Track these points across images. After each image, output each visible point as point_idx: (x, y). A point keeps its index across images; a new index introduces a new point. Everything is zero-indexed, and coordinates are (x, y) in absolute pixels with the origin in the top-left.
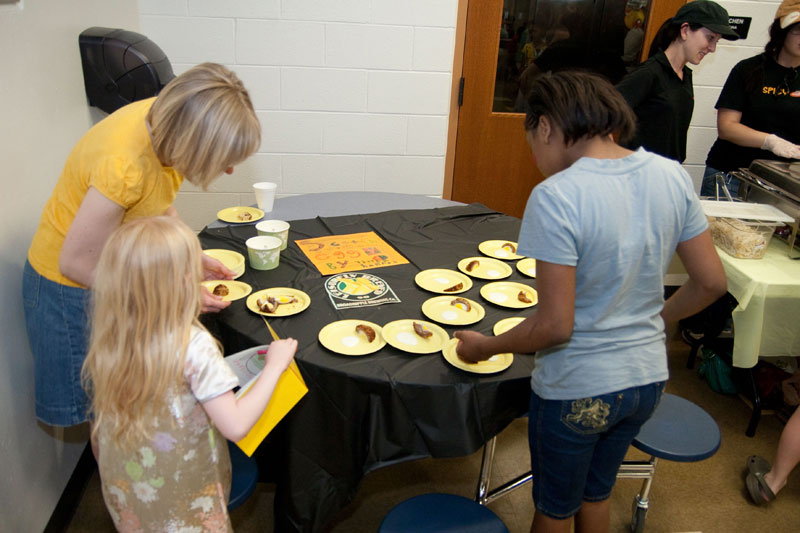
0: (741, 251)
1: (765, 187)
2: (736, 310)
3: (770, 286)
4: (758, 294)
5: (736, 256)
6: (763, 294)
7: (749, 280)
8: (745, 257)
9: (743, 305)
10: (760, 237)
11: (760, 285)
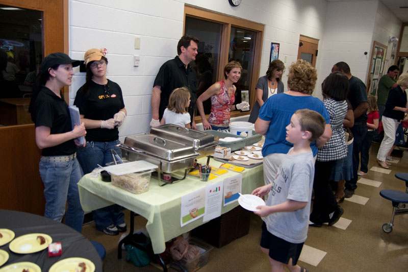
0: (138, 190)
1: (137, 151)
2: (148, 224)
3: (161, 206)
4: (156, 212)
5: (136, 193)
6: (159, 211)
7: (149, 206)
8: (141, 193)
9: (151, 220)
10: (145, 180)
11: (156, 207)
